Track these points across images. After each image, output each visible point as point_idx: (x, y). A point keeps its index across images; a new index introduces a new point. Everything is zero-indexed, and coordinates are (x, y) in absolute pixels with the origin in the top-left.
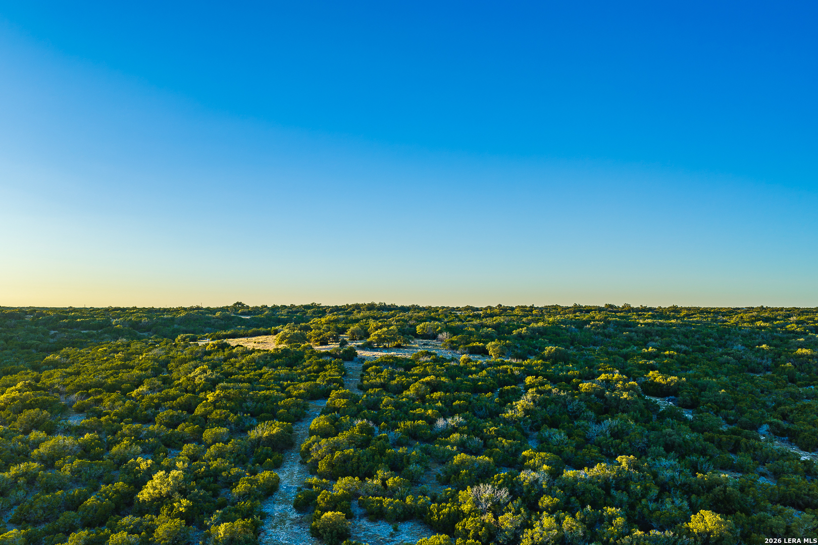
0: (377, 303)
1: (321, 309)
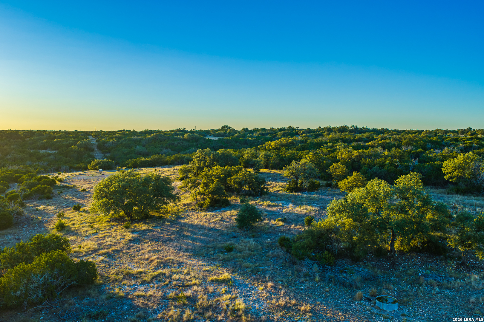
0: (349, 125)
1: (294, 131)
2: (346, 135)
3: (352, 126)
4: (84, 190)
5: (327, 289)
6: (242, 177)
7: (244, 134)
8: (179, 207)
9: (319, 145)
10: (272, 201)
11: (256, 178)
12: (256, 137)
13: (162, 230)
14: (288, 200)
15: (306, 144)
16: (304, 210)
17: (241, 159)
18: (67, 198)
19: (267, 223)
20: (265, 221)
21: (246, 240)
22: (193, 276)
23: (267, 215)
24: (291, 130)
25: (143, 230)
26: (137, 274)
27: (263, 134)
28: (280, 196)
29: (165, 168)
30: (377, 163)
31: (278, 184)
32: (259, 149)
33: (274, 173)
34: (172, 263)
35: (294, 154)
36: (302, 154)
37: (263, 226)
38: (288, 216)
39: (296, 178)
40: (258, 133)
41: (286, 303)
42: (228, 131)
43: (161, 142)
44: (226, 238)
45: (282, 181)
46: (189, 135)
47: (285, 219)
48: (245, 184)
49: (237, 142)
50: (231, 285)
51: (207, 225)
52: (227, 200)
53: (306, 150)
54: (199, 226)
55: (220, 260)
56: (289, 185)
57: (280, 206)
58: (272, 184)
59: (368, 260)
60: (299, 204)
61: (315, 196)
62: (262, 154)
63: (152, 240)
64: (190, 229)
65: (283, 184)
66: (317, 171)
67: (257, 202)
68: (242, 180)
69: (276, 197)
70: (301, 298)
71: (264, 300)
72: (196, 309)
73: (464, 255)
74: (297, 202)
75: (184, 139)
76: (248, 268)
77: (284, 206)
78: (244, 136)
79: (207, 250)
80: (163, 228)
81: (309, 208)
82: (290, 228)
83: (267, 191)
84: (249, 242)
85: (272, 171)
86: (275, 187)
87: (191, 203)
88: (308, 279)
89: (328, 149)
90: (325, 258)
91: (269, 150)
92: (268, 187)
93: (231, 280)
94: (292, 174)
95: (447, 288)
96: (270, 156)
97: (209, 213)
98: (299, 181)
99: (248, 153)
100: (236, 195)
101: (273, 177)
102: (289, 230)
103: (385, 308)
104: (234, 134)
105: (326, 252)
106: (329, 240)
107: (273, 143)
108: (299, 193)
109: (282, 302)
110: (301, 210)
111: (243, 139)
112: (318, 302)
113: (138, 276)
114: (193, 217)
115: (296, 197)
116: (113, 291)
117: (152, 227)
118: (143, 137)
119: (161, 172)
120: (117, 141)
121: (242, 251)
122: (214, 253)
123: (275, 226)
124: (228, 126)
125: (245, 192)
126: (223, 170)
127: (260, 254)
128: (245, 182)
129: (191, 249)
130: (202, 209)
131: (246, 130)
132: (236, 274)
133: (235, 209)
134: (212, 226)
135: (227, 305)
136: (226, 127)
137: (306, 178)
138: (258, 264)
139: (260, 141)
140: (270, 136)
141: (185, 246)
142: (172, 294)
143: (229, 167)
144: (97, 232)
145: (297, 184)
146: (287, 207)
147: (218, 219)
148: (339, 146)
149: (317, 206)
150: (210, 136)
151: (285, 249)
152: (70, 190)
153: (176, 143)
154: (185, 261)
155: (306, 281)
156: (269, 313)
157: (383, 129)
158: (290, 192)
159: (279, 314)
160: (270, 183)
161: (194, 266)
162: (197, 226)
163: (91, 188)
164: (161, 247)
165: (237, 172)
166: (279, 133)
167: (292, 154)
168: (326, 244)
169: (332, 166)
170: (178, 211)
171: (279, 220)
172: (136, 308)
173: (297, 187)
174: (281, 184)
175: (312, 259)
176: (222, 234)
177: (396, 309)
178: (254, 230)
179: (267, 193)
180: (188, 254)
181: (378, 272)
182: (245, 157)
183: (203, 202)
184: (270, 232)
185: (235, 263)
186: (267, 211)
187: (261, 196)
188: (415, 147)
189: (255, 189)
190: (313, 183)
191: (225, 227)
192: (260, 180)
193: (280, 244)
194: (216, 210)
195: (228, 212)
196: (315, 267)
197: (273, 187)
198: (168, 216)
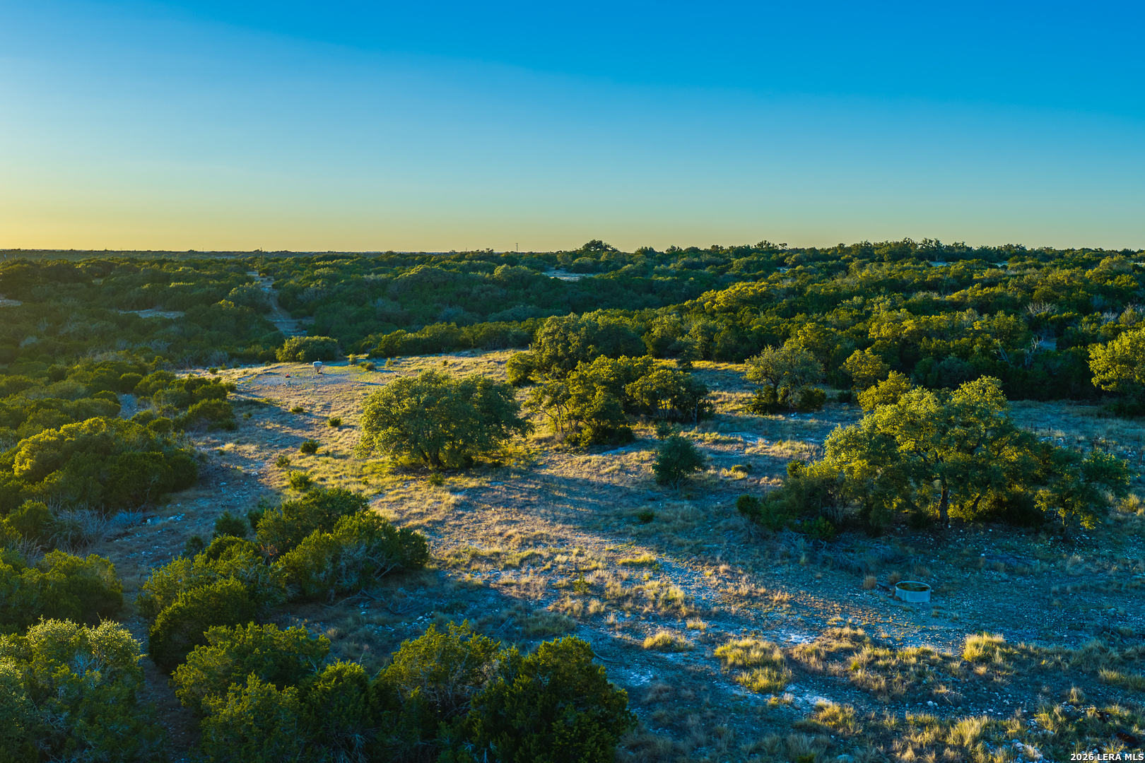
1: (774, 257)
2: (904, 270)
3: (925, 242)
4: (299, 411)
5: (819, 575)
6: (658, 383)
7: (645, 265)
8: (528, 445)
9: (831, 302)
10: (721, 432)
11: (688, 385)
12: (677, 274)
13: (508, 488)
14: (756, 429)
15: (800, 298)
16: (788, 451)
17: (648, 336)
18: (269, 427)
19: (713, 475)
20: (709, 471)
21: (676, 504)
22: (589, 557)
23: (712, 460)
24: (765, 252)
25: (471, 488)
26: (492, 555)
27: (693, 266)
28: (739, 423)
29: (463, 356)
30: (955, 350)
31: (733, 396)
32: (687, 310)
33: (726, 370)
34: (547, 540)
35: (771, 324)
36: (789, 326)
37: (706, 480)
38: (754, 461)
39: (773, 382)
40: (680, 263)
41: (751, 592)
42: (603, 257)
43: (436, 288)
44: (636, 500)
45: (743, 389)
46: (505, 269)
47: (749, 466)
48: (664, 397)
49: (627, 287)
50: (658, 570)
51: (594, 478)
52: (629, 432)
53: (801, 314)
54: (580, 481)
55: (632, 536)
56: (759, 398)
57: (739, 442)
58: (720, 396)
59: (897, 534)
60: (779, 439)
61: (813, 421)
62: (696, 324)
63: (497, 505)
64: (562, 486)
65: (744, 395)
66: (820, 367)
67: (692, 433)
68: (658, 389)
69: (729, 424)
70: (775, 586)
71: (715, 589)
72: (605, 600)
73: (1065, 523)
74: (774, 434)
75: (495, 281)
76: (684, 545)
77: (746, 443)
78: (646, 270)
79: (606, 520)
80: (509, 484)
81: (798, 445)
82: (759, 482)
83: (711, 412)
84: (682, 506)
85: (721, 365)
86: (728, 402)
87: (552, 438)
88: (787, 560)
89: (851, 311)
90: (818, 528)
91: (712, 315)
92: (712, 402)
93: (656, 562)
94: (765, 374)
95: (1022, 574)
96: (714, 329)
97: (594, 457)
98: (781, 391)
99: (661, 323)
100: (644, 421)
101: (722, 380)
102: (757, 486)
103: (908, 599)
104: (620, 264)
105: (821, 518)
106: (828, 500)
107: (721, 296)
108: (780, 416)
109: (744, 590)
110: (780, 449)
111: (643, 280)
112: (802, 592)
113: (493, 558)
114: (563, 463)
115: (773, 424)
116: (460, 579)
117: (487, 482)
118: (389, 275)
119: (459, 368)
120: (328, 286)
121: (671, 521)
122: (619, 525)
123: (730, 479)
124: (601, 242)
125: (665, 413)
126: (613, 365)
127: (703, 526)
128: (664, 393)
129: (576, 519)
130: (577, 449)
131: (648, 253)
132: (664, 555)
133: (647, 449)
134: (605, 480)
135: (656, 595)
136: (598, 244)
137: (795, 383)
138: (700, 540)
139: (686, 283)
140: (712, 269)
141: (562, 515)
142: (563, 581)
143: (627, 359)
144: (380, 493)
145: (775, 395)
146: (753, 445)
147: (614, 467)
148: (878, 304)
149: (815, 443)
150: (557, 269)
151: (748, 516)
152: (265, 409)
153: (475, 291)
154: (569, 537)
155: (784, 564)
156: (724, 604)
157: (1009, 247)
158: (760, 413)
159: (740, 605)
160: (716, 393)
161: (587, 544)
162: (574, 480)
163: (313, 406)
164: (517, 516)
165: (644, 370)
166: (735, 261)
167: (767, 326)
168: (822, 507)
169: (851, 358)
170: (528, 452)
171: (737, 469)
172: (509, 601)
173: (776, 403)
174: (741, 395)
175: (795, 530)
176: (628, 494)
177: (927, 600)
178: (689, 486)
179: (711, 416)
180: (572, 526)
181: (910, 552)
182: (656, 331)
183: (578, 435)
184: (720, 490)
185: (660, 539)
186: (711, 452)
187: (698, 421)
188: (1060, 305)
189: (685, 408)
190: (810, 394)
191: (630, 482)
192: (696, 387)
193: (740, 508)
194: (606, 450)
195: (632, 454)
196: (801, 543)
197: (722, 403)
198: (511, 462)
